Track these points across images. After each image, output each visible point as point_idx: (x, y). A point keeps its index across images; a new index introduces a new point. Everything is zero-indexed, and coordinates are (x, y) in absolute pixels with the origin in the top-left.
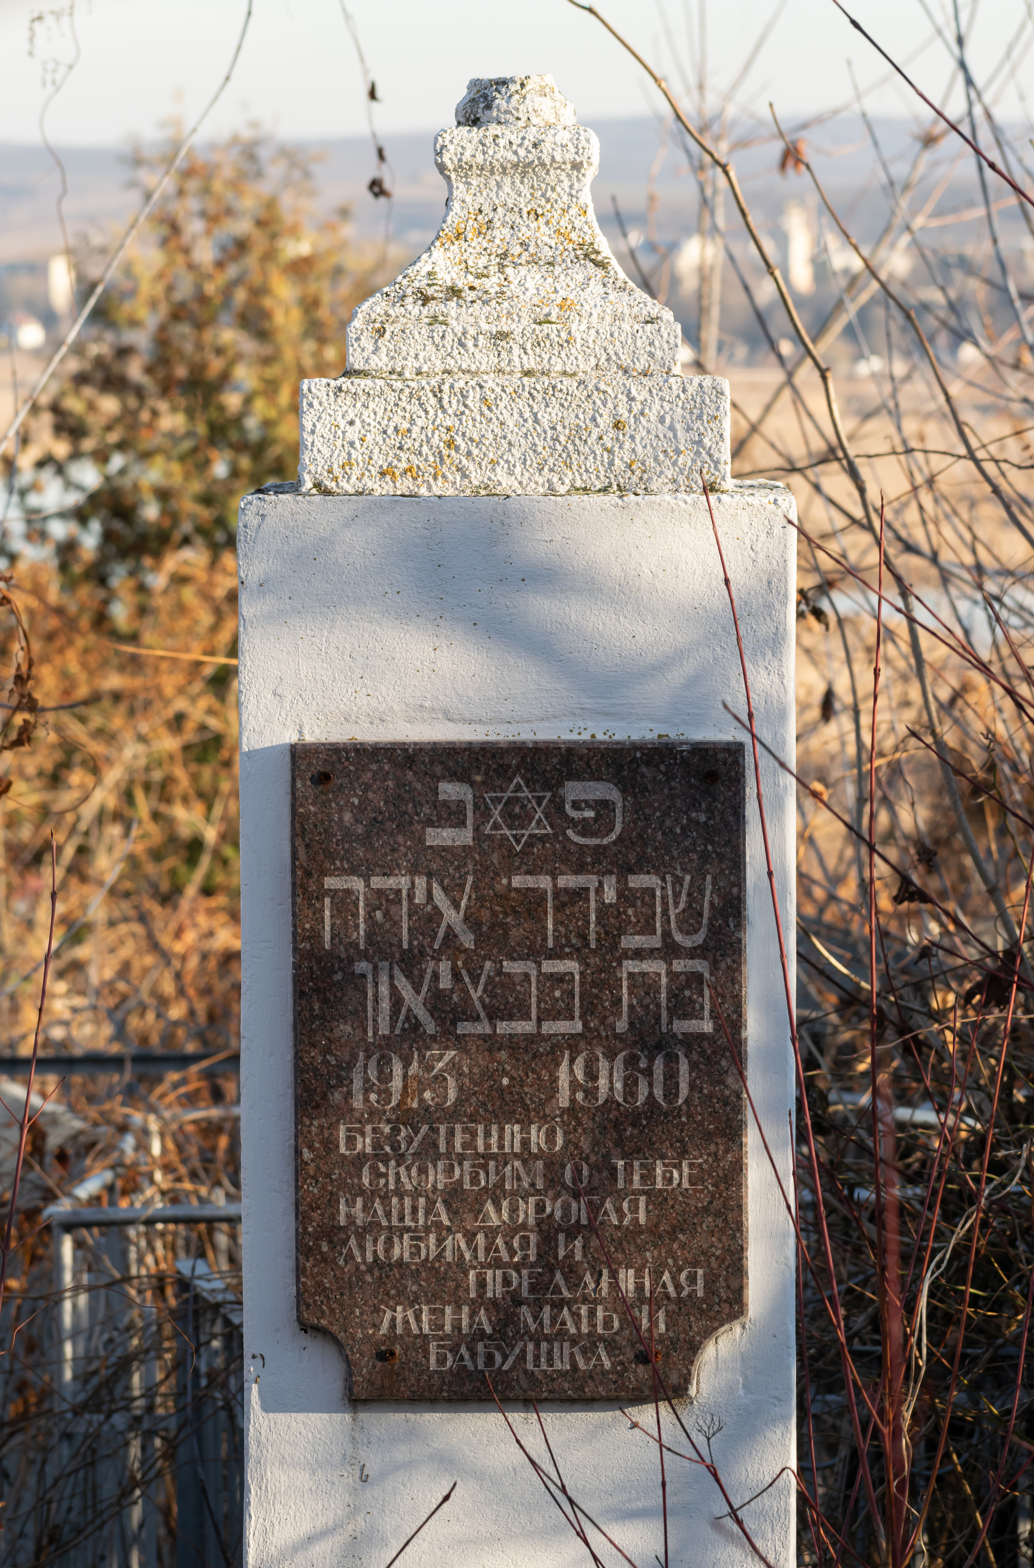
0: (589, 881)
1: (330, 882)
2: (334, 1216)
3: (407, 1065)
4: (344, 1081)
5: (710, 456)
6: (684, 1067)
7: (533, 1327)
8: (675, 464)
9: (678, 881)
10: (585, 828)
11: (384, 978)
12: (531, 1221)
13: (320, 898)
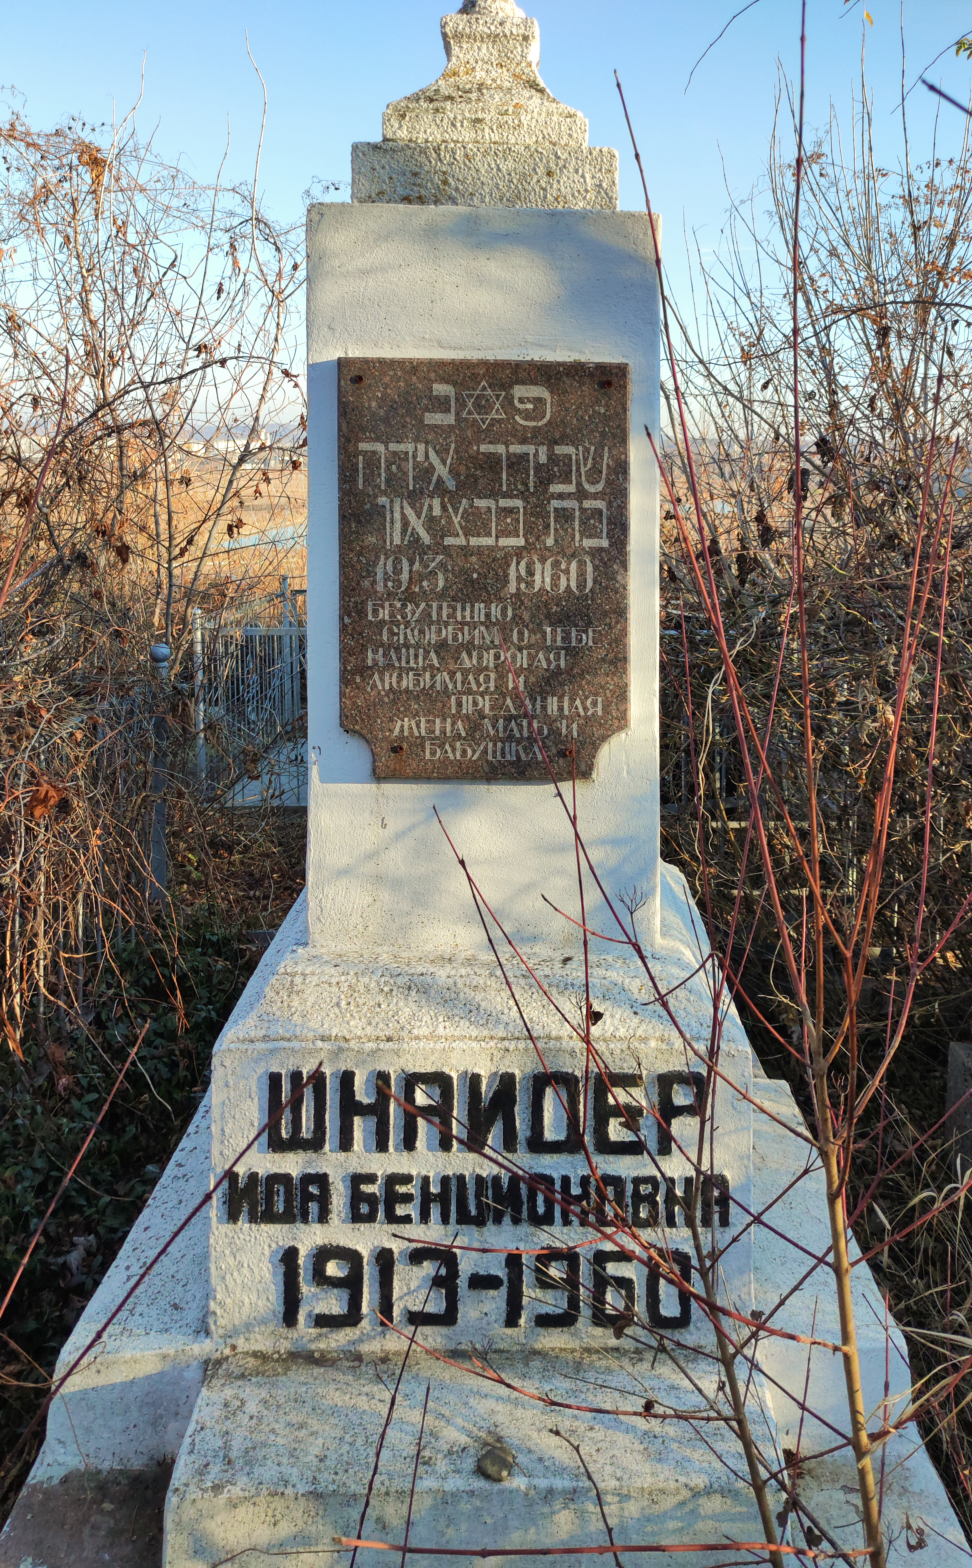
0: (530, 449)
1: (363, 446)
2: (364, 660)
3: (412, 564)
4: (371, 574)
5: (607, 194)
6: (590, 568)
7: (492, 732)
8: (585, 198)
9: (587, 450)
10: (527, 416)
11: (397, 508)
12: (491, 665)
13: (356, 456)
